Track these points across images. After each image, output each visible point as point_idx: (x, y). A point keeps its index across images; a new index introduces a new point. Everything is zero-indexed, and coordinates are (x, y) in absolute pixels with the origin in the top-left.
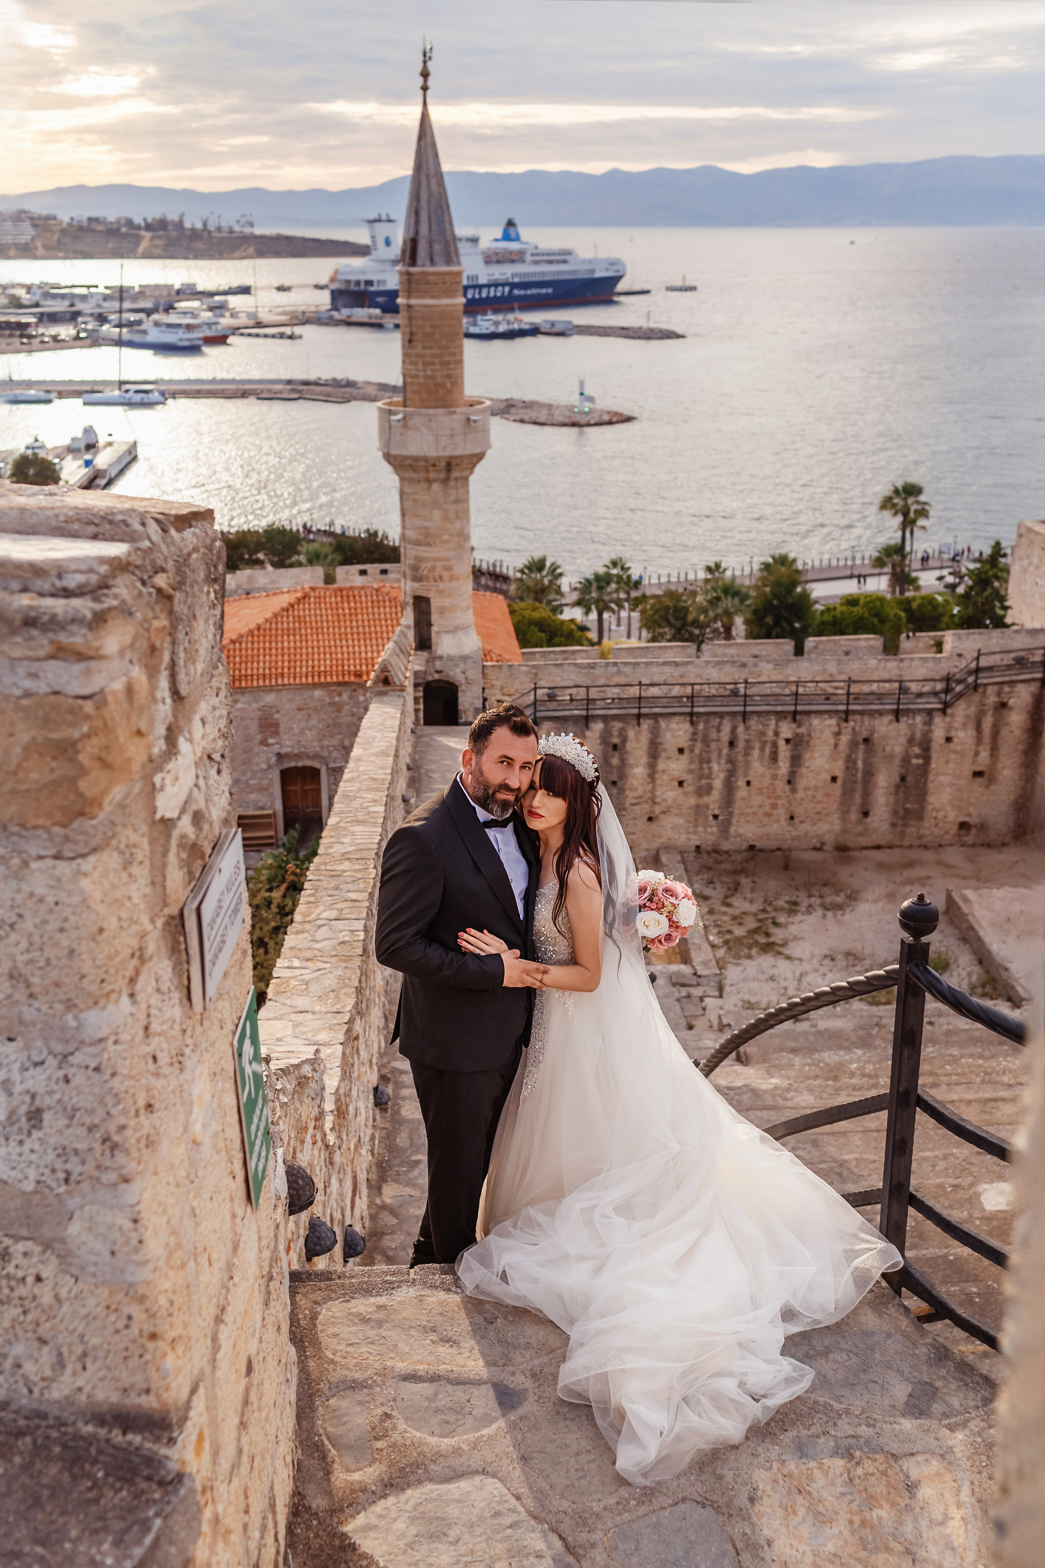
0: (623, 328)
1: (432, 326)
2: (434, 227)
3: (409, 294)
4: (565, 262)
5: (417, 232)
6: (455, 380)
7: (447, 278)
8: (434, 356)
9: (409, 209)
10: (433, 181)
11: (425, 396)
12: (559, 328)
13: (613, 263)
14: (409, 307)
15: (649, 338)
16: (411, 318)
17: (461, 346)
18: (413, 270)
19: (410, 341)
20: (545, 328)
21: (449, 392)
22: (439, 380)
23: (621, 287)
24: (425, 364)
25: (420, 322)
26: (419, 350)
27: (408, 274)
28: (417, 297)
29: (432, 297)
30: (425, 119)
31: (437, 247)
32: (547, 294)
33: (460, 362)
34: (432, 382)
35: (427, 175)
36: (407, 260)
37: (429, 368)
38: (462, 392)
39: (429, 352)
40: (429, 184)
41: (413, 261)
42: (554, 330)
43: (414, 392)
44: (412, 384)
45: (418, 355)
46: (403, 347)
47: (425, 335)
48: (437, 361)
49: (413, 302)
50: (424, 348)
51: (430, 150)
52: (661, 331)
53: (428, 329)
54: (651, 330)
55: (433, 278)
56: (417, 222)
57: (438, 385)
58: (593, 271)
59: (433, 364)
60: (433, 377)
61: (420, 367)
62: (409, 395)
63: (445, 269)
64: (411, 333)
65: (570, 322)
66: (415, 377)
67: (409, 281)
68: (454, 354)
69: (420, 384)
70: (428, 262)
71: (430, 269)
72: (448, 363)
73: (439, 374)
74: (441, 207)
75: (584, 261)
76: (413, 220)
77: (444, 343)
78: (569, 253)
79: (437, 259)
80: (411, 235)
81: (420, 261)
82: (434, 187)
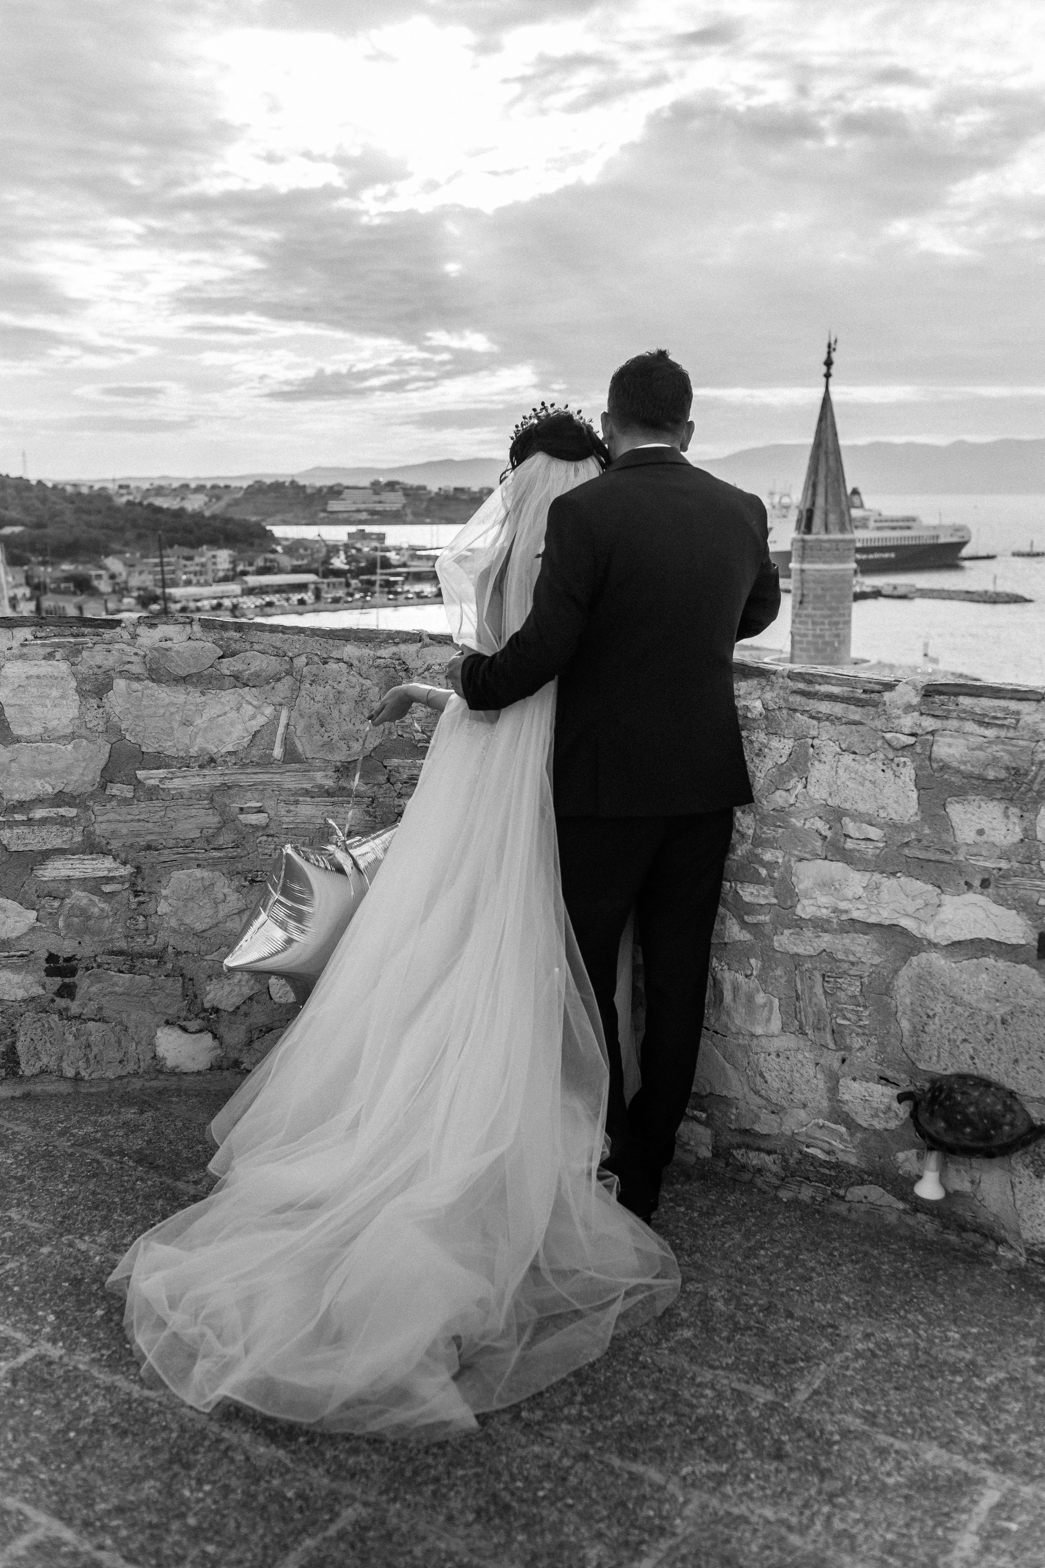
0: (968, 592)
1: (823, 589)
2: (830, 499)
3: (803, 559)
4: (909, 528)
5: (813, 504)
6: (842, 639)
7: (841, 545)
8: (824, 616)
9: (807, 482)
10: (831, 458)
11: (813, 654)
12: (901, 591)
13: (958, 529)
14: (802, 571)
15: (995, 602)
16: (803, 582)
17: (850, 608)
18: (808, 537)
19: (801, 602)
20: (887, 591)
21: (836, 650)
22: (827, 639)
23: (965, 552)
24: (814, 623)
25: (812, 585)
26: (810, 611)
27: (803, 541)
28: (809, 562)
29: (825, 562)
30: (826, 401)
31: (832, 517)
32: (889, 559)
33: (848, 623)
34: (820, 641)
35: (826, 453)
36: (803, 528)
37: (818, 628)
38: (848, 651)
39: (818, 613)
40: (827, 461)
41: (808, 529)
42: (896, 593)
43: (801, 649)
44: (801, 642)
45: (807, 616)
46: (794, 607)
47: (817, 597)
48: (826, 621)
49: (806, 566)
50: (814, 609)
51: (829, 430)
52: (1008, 595)
53: (819, 592)
54: (998, 594)
55: (827, 545)
56: (814, 495)
57: (826, 643)
58: (938, 537)
59: (823, 623)
60: (821, 636)
61: (810, 626)
62: (797, 652)
63: (839, 536)
64: (803, 595)
65: (913, 586)
66: (805, 635)
67: (804, 548)
68: (844, 615)
69: (808, 643)
70: (823, 531)
71: (824, 536)
72: (837, 623)
73: (827, 633)
74: (838, 481)
75: (928, 528)
76: (810, 493)
77: (833, 604)
78: (913, 520)
79: (831, 527)
80: (808, 505)
81: (815, 529)
82: (832, 463)
